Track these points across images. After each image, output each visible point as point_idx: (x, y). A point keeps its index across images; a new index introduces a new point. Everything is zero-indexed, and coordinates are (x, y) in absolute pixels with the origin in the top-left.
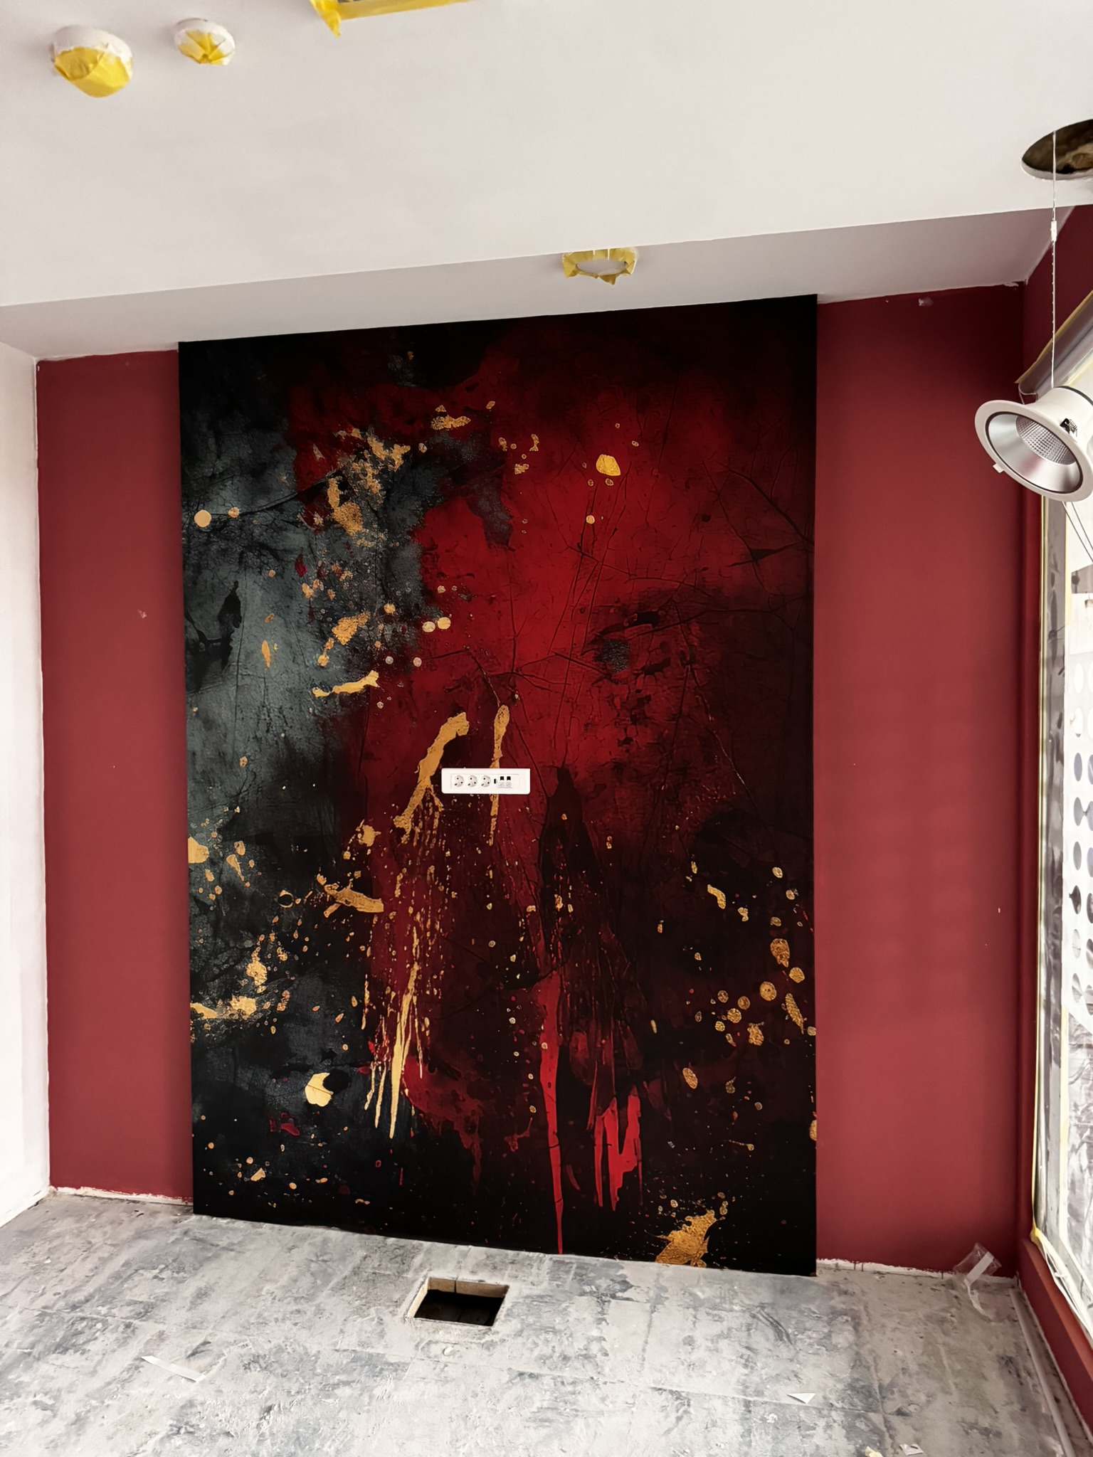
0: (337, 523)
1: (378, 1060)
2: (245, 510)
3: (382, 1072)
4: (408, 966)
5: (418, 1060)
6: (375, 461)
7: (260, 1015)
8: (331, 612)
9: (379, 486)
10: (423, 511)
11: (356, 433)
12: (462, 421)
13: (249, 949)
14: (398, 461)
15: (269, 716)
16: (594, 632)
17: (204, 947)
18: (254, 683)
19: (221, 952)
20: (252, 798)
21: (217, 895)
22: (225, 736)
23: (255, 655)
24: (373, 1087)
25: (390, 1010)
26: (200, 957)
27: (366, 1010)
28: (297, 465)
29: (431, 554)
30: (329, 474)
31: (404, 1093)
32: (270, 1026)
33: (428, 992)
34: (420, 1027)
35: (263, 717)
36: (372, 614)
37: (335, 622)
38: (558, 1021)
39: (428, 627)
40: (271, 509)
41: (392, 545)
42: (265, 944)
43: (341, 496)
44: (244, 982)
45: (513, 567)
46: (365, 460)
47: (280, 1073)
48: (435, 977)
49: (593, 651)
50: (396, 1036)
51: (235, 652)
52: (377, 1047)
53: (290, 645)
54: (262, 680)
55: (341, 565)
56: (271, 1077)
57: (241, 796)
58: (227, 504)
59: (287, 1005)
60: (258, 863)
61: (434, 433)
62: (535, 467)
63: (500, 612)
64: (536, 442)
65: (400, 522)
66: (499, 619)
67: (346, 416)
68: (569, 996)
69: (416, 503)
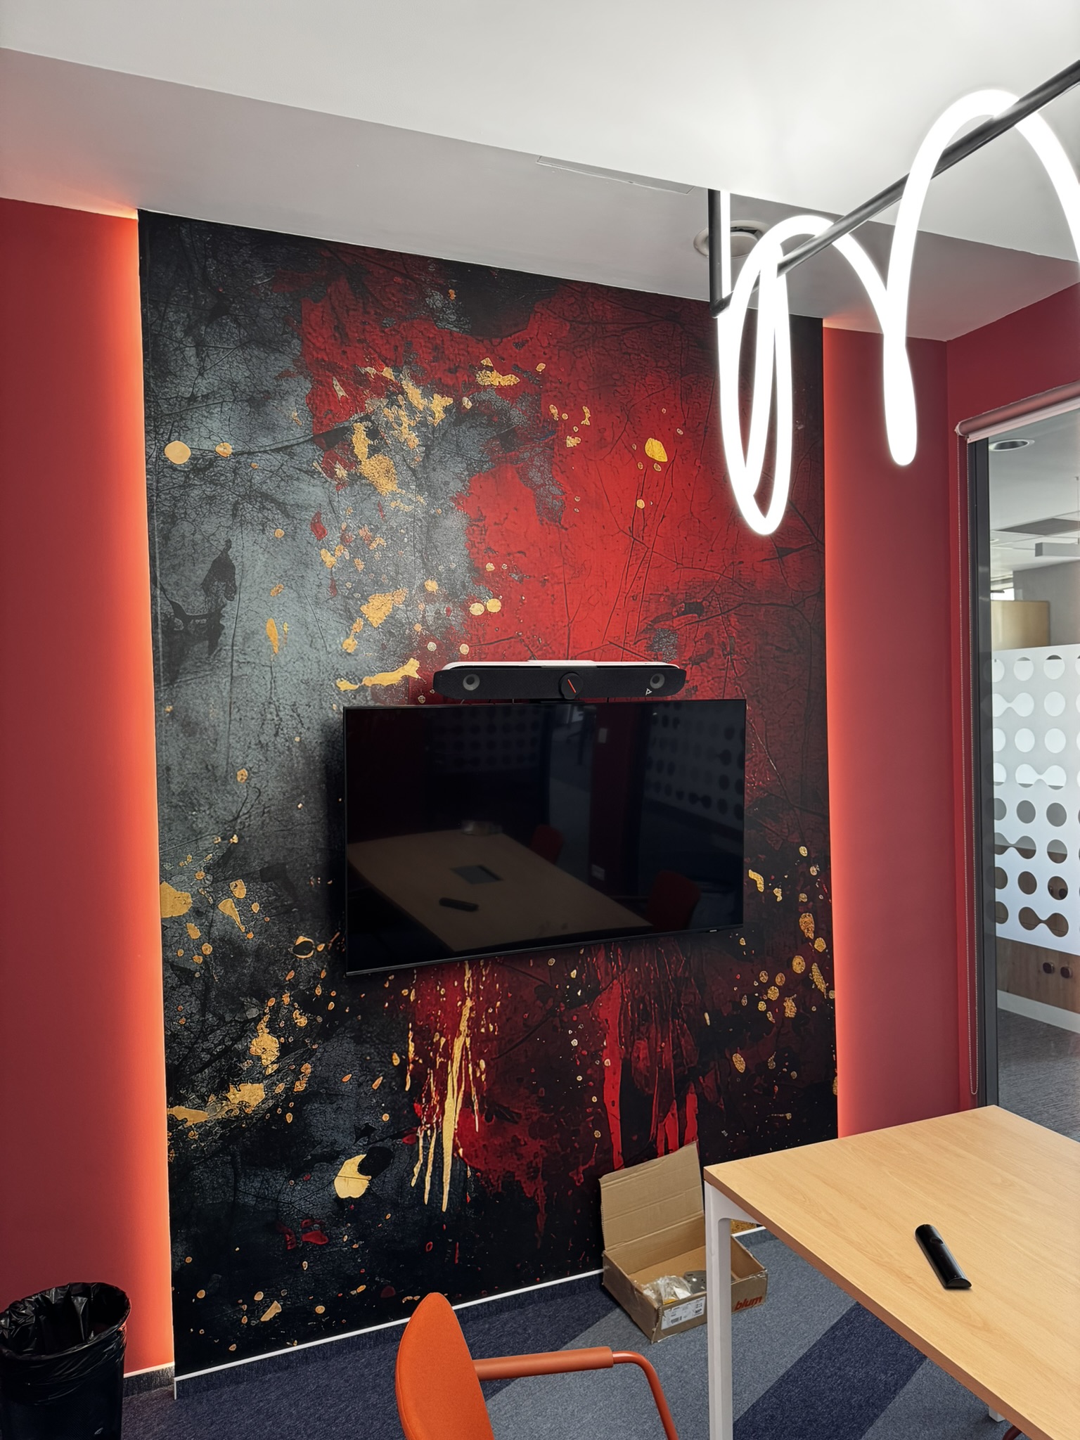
0: (365, 478)
1: (426, 1123)
2: (240, 448)
3: (431, 1137)
4: (459, 1003)
5: (473, 1111)
6: (412, 409)
7: (271, 1103)
8: (359, 586)
9: (417, 440)
10: (469, 475)
11: (388, 373)
12: (510, 380)
13: (253, 1019)
14: (440, 415)
15: (277, 715)
16: (645, 621)
17: (187, 1029)
18: (257, 672)
19: (213, 1031)
20: (255, 822)
21: (205, 956)
22: (215, 743)
23: (257, 637)
24: (421, 1156)
25: (439, 1060)
26: (180, 1044)
27: (411, 1066)
28: (311, 398)
29: (478, 526)
30: (356, 417)
31: (458, 1154)
32: (284, 1113)
33: (483, 1030)
34: (474, 1072)
35: (269, 716)
36: (410, 591)
37: (365, 599)
38: (620, 1033)
39: (477, 609)
40: (278, 450)
41: (433, 512)
42: (275, 1010)
43: (370, 446)
44: (246, 1065)
45: (567, 547)
46: (400, 406)
47: (299, 1171)
48: (490, 1011)
49: (646, 641)
50: (447, 1089)
51: (228, 632)
52: (425, 1107)
53: (305, 625)
54: (267, 669)
55: (371, 530)
56: (288, 1179)
57: (239, 821)
58: (214, 438)
59: (308, 1082)
60: (265, 907)
61: (479, 388)
62: (587, 442)
63: (553, 596)
64: (588, 415)
65: (442, 485)
66: (553, 603)
67: (375, 350)
68: (630, 1004)
69: (460, 465)
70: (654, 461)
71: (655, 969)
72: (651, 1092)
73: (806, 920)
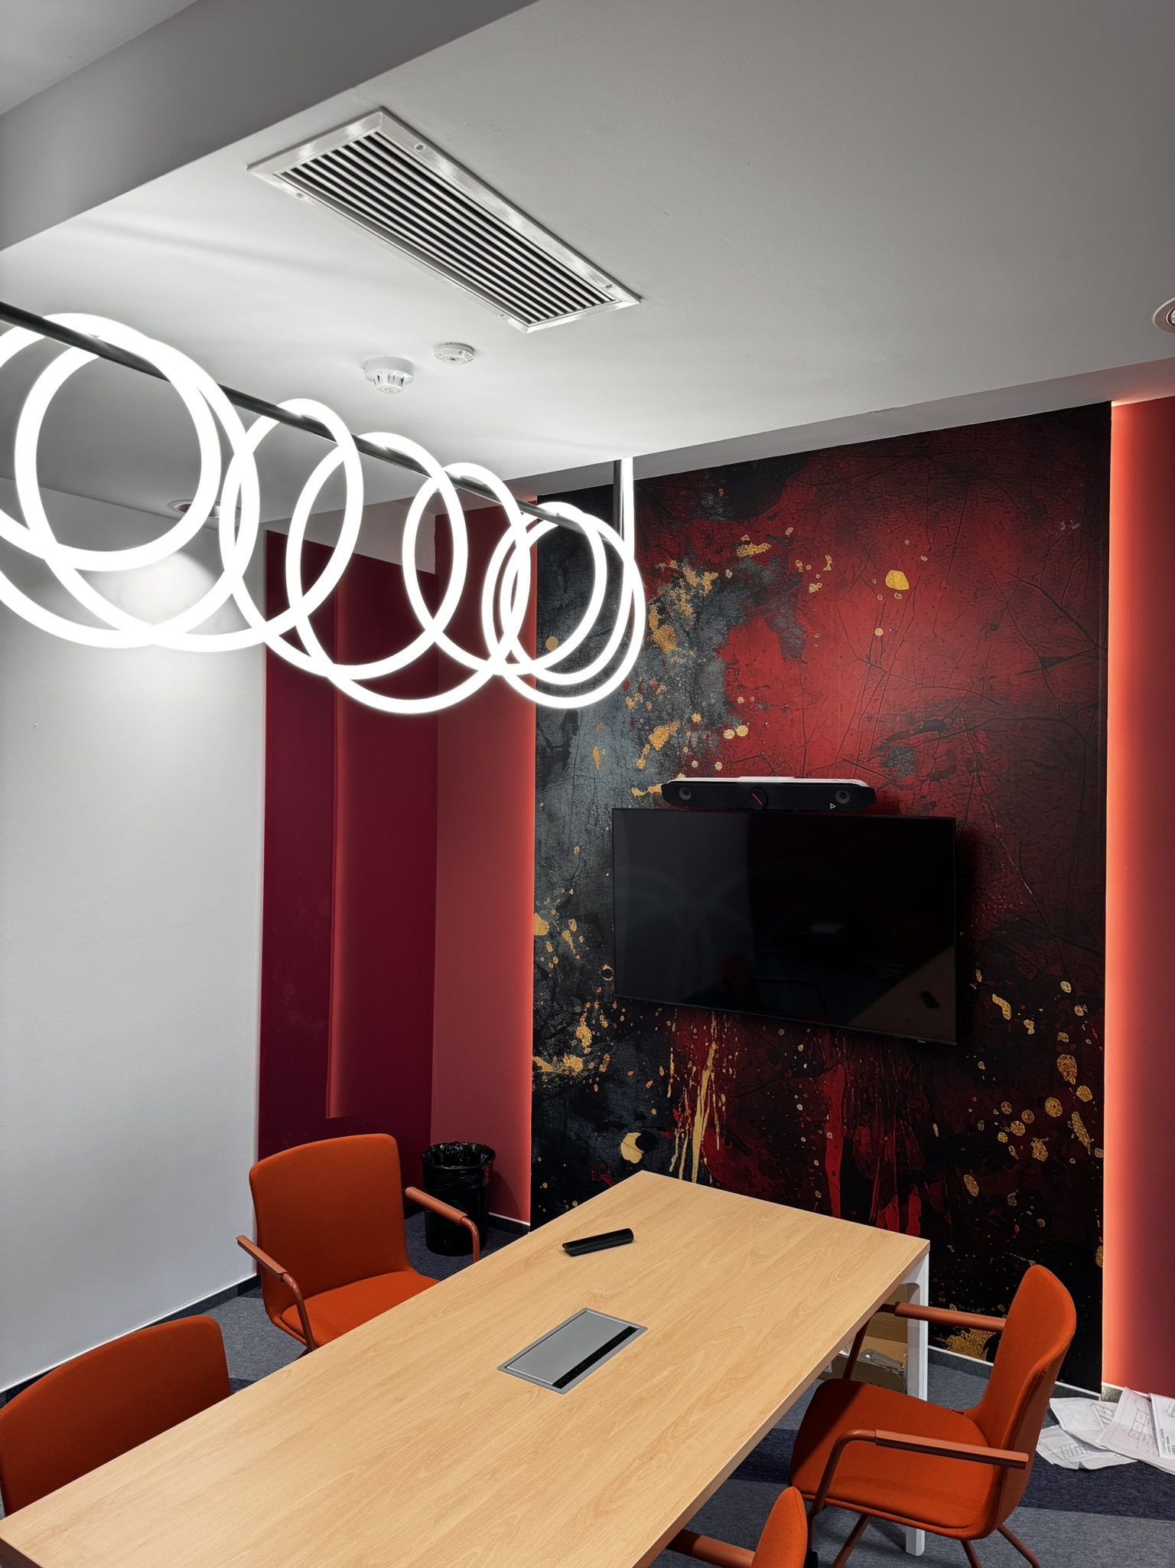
0: (655, 643)
3: (685, 1139)
4: (707, 1044)
5: (715, 1132)
6: (688, 587)
7: (586, 1074)
8: (648, 721)
9: (691, 610)
10: (728, 629)
11: (673, 564)
12: (764, 547)
13: (578, 1014)
14: (708, 586)
15: (597, 812)
16: (880, 739)
17: (544, 1009)
18: (587, 783)
19: (557, 1014)
20: (583, 882)
21: (554, 964)
22: (563, 828)
23: (588, 759)
24: (677, 1151)
25: (691, 1083)
26: (540, 1017)
27: (672, 1080)
29: (733, 668)
30: (651, 601)
31: (702, 1161)
32: (593, 1084)
33: (724, 1071)
34: (717, 1102)
35: (592, 812)
36: (681, 723)
37: (652, 731)
39: (729, 734)
41: (700, 661)
42: (591, 1010)
43: (659, 619)
44: (574, 1043)
45: (806, 678)
47: (600, 1128)
49: (880, 758)
50: (696, 1107)
51: (573, 755)
52: (680, 1115)
53: (615, 750)
54: (593, 780)
55: (658, 680)
56: (593, 1130)
57: (574, 880)
59: (607, 1067)
60: (586, 940)
61: (738, 559)
62: (828, 585)
63: (792, 720)
64: (830, 562)
65: (707, 641)
66: (791, 727)
67: (665, 550)
68: (853, 1090)
69: (721, 623)
70: (895, 591)
71: (880, 1066)
72: (872, 1177)
73: (1066, 1062)
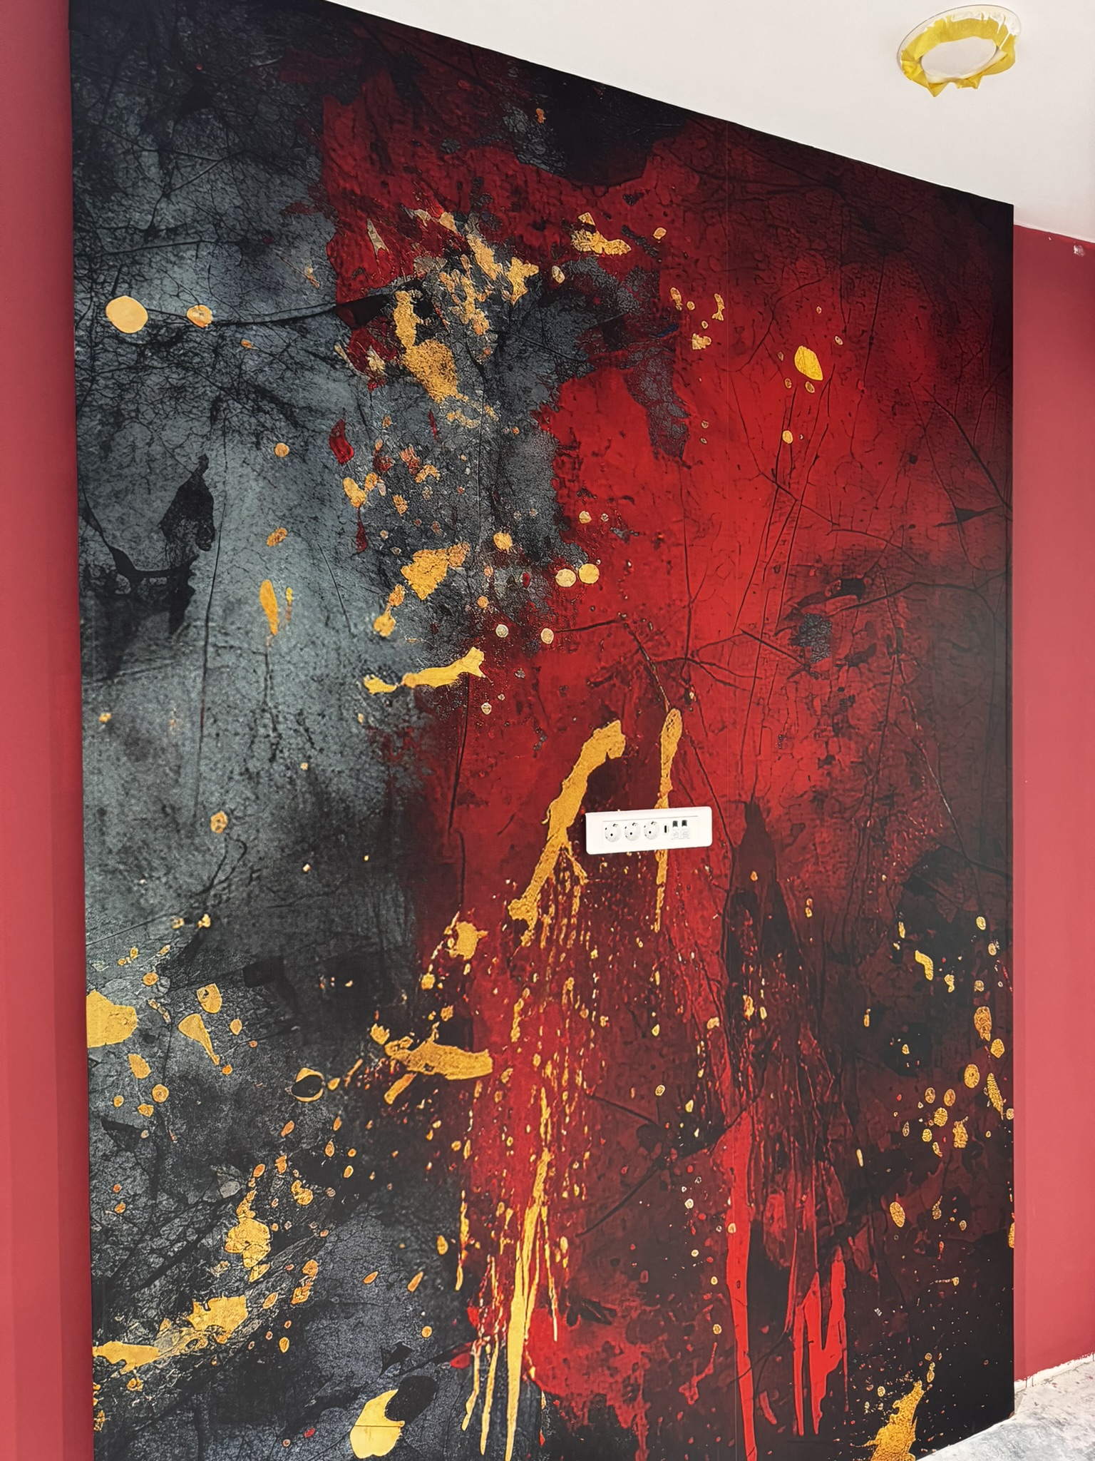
0: (410, 374)
1: (484, 1335)
2: (225, 316)
3: (491, 1354)
4: (533, 1158)
5: (551, 1311)
6: (480, 278)
7: (256, 1324)
8: (399, 536)
9: (486, 323)
10: (558, 380)
11: (447, 220)
12: (617, 247)
13: (232, 1198)
14: (520, 289)
15: (275, 729)
16: (790, 603)
17: (127, 1219)
18: (243, 663)
19: (168, 1221)
20: (238, 894)
21: (156, 1105)
22: (178, 772)
23: (247, 608)
24: (476, 1385)
25: (503, 1242)
27: (464, 1254)
28: (334, 248)
29: (569, 455)
30: (399, 281)
31: (529, 1376)
32: (277, 1338)
33: (565, 1195)
34: (553, 1255)
35: (262, 731)
36: (473, 548)
37: (408, 557)
38: (749, 1186)
39: (565, 578)
40: (282, 323)
41: (507, 431)
42: (265, 1183)
43: (418, 326)
44: (218, 1271)
45: (689, 492)
46: (463, 272)
47: (297, 1424)
48: (576, 1166)
49: (789, 631)
50: (514, 1283)
51: (201, 597)
52: (483, 1312)
53: (319, 593)
54: (261, 658)
55: (418, 453)
56: (280, 1438)
57: (212, 893)
58: (185, 296)
59: (314, 1289)
60: (251, 1026)
61: (575, 255)
62: (719, 344)
63: (669, 562)
64: (721, 307)
65: (521, 393)
66: (669, 573)
67: (429, 186)
68: (762, 1144)
69: (546, 364)
70: (806, 379)
71: (796, 1094)
72: (787, 1264)
73: (982, 1015)
